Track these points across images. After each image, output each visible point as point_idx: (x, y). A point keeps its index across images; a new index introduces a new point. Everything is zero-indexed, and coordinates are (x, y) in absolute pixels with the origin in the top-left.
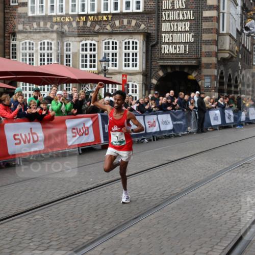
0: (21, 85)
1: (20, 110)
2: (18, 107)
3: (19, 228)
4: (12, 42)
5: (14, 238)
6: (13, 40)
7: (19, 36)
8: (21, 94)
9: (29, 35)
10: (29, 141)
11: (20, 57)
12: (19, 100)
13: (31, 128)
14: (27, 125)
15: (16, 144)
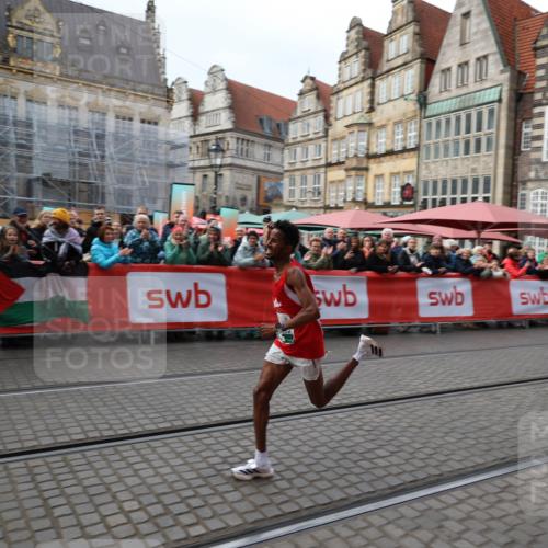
0: (529, 239)
1: (530, 267)
2: (527, 265)
3: (525, 397)
4: (521, 192)
5: (518, 407)
6: (523, 189)
7: (530, 185)
8: (530, 249)
9: (543, 183)
10: (539, 302)
11: (530, 208)
12: (530, 255)
13: (542, 289)
14: (539, 283)
15: (524, 303)
